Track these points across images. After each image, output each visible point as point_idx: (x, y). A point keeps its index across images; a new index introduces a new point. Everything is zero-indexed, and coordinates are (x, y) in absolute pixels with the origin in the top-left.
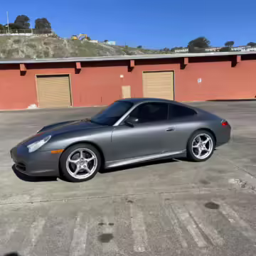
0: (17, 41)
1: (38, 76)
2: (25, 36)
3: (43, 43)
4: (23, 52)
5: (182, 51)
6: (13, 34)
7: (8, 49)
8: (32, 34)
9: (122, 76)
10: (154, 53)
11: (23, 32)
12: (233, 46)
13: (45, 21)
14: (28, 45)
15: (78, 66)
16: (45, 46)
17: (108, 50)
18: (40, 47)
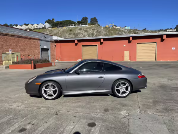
0: (80, 29)
1: (83, 46)
2: (84, 27)
3: (91, 29)
4: (82, 34)
6: (79, 26)
7: (76, 33)
8: (87, 25)
9: (125, 46)
10: (151, 32)
11: (83, 25)
13: (95, 18)
14: (85, 31)
15: (102, 41)
16: (92, 31)
17: (124, 32)
18: (90, 31)
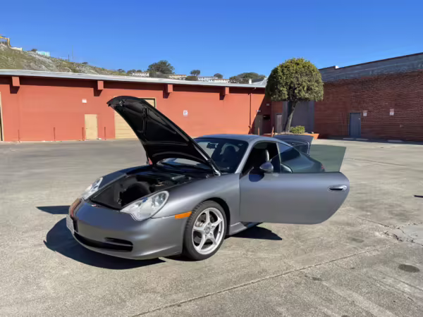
5: (141, 74)
9: (84, 101)
12: (200, 75)
15: (16, 82)
